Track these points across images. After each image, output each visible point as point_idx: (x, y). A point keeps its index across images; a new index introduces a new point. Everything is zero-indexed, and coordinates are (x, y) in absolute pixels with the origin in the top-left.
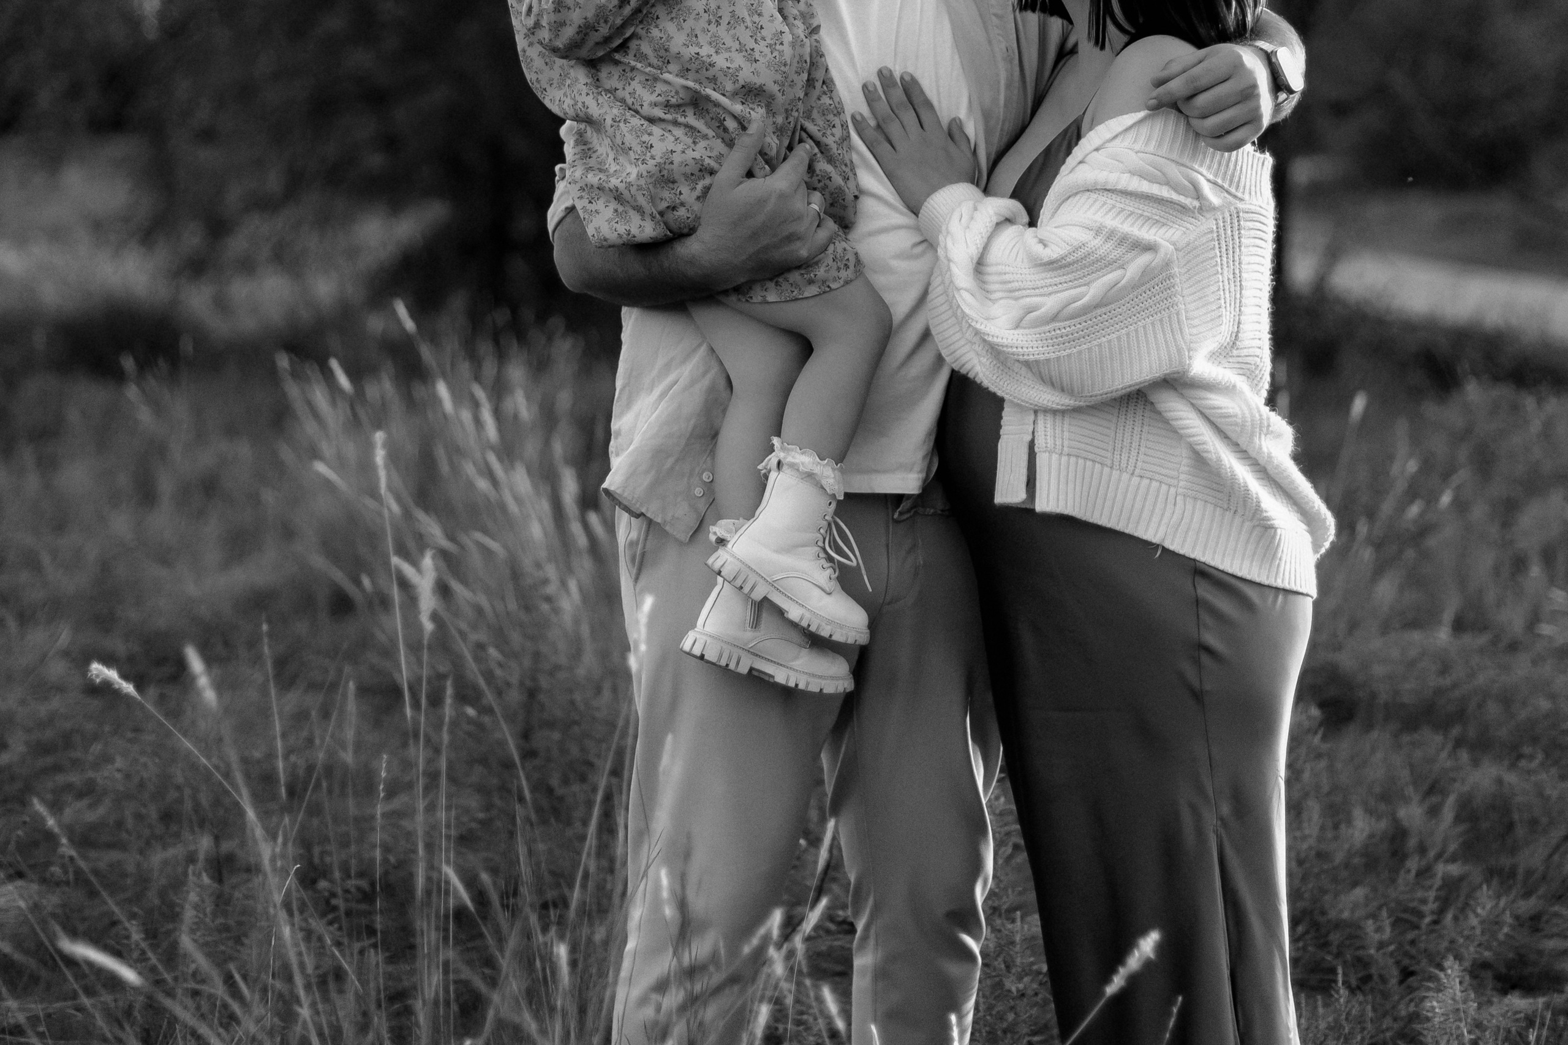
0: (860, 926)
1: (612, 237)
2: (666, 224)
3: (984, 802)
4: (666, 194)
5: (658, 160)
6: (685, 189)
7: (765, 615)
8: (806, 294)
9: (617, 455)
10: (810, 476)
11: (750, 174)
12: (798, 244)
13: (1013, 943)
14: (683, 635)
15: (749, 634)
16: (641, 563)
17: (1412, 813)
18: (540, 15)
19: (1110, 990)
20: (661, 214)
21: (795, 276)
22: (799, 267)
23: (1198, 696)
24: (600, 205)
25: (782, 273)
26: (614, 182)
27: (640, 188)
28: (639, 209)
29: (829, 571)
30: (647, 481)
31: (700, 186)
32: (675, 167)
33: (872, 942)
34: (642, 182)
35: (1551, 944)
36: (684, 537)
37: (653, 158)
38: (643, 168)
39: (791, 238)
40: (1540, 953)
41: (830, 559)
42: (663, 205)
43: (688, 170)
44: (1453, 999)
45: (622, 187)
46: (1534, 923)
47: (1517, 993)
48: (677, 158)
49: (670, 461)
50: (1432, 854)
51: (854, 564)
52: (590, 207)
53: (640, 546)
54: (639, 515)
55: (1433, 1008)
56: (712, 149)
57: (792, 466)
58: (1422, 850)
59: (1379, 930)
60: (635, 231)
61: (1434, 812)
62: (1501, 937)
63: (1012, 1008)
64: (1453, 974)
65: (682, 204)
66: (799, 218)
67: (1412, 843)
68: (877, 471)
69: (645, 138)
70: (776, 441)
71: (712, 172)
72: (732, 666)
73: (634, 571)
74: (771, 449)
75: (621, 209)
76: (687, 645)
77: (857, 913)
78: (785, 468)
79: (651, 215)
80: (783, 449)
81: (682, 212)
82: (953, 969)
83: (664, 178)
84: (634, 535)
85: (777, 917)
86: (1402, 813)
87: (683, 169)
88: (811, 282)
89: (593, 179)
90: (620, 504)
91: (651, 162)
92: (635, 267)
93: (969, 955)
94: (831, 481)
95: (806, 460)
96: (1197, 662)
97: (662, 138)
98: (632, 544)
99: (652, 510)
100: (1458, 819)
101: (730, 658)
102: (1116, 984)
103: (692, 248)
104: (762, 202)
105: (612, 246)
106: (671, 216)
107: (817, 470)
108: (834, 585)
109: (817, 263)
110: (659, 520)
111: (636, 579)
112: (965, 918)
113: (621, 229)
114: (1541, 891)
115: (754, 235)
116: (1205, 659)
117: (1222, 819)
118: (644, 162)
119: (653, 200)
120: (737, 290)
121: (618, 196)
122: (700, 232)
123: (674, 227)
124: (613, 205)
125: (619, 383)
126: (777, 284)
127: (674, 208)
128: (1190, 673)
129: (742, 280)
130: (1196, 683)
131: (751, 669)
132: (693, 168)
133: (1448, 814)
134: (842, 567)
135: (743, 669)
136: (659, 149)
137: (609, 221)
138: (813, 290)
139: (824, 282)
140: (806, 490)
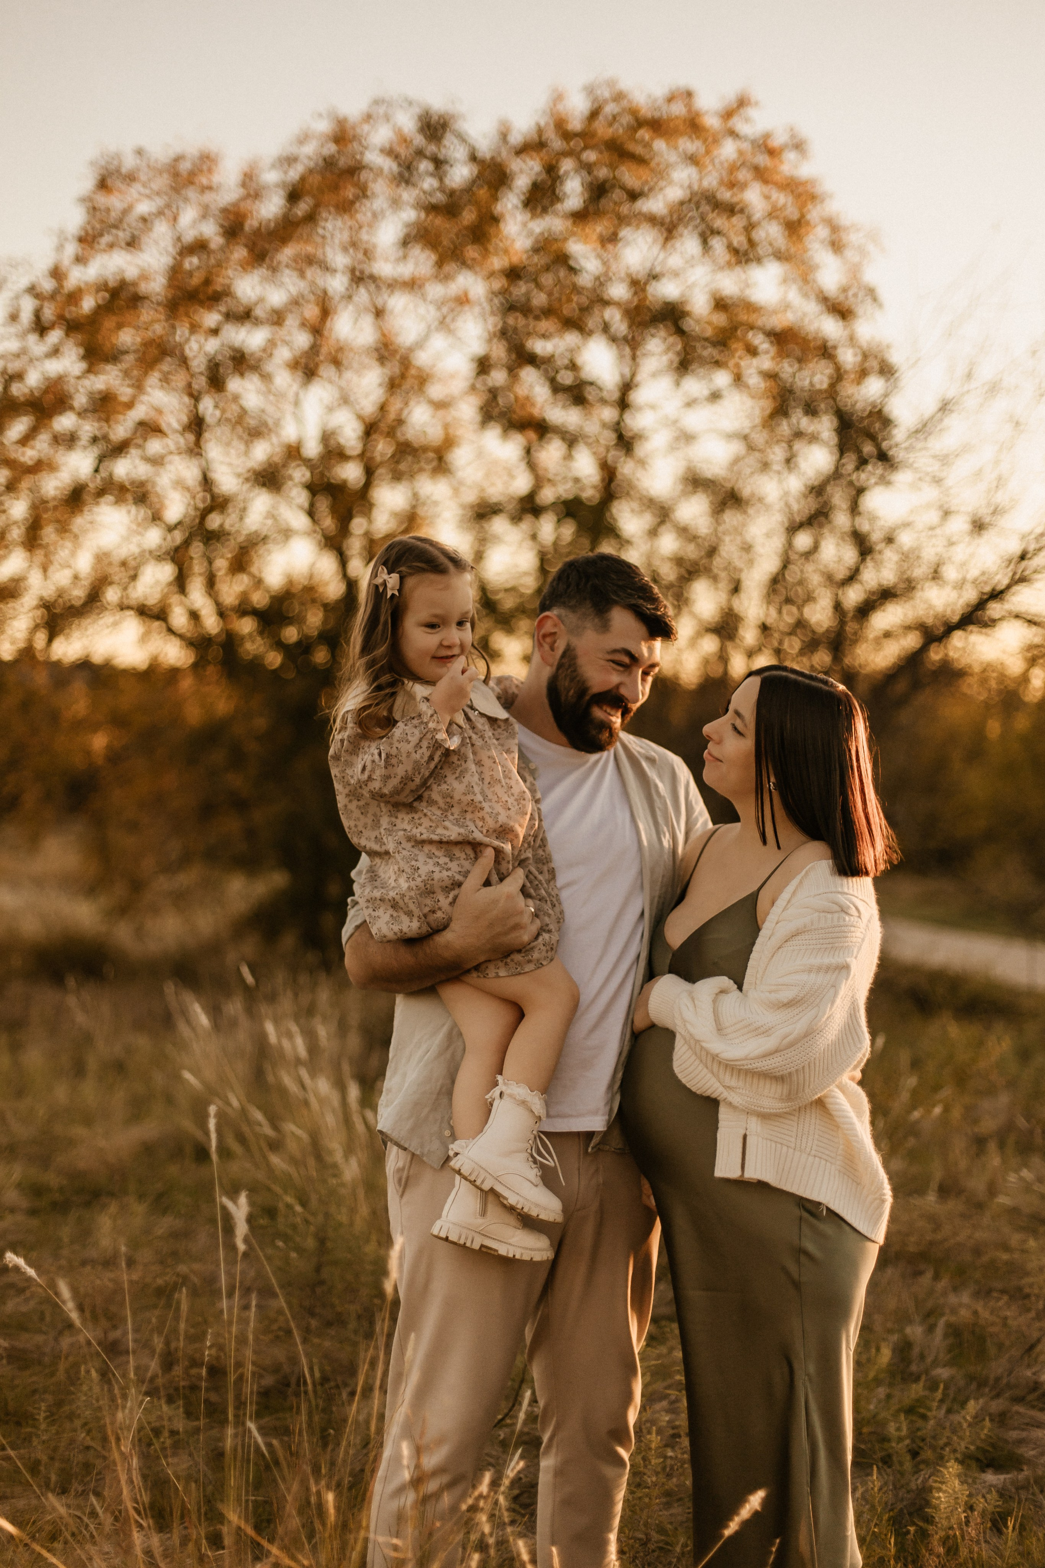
0: (546, 1438)
1: (390, 935)
2: (428, 923)
3: (636, 1351)
4: (428, 901)
5: (423, 877)
6: (441, 897)
7: (490, 1207)
8: (527, 970)
9: (387, 1106)
10: (523, 1103)
11: (487, 883)
12: (522, 931)
13: (650, 1449)
14: (432, 1224)
15: (480, 1221)
16: (405, 1184)
17: (915, 1331)
18: (373, 771)
19: (727, 1533)
20: (425, 916)
21: (517, 957)
22: (519, 951)
23: (797, 1285)
24: (380, 912)
25: (509, 955)
26: (392, 894)
27: (411, 898)
28: (410, 914)
29: (536, 1170)
30: (409, 1125)
31: (451, 895)
32: (435, 882)
33: (554, 1450)
34: (412, 894)
35: (1014, 1435)
36: (437, 1165)
37: (419, 876)
38: (413, 884)
39: (517, 927)
40: (1006, 1441)
41: (535, 1161)
42: (427, 909)
43: (444, 884)
44: (954, 1490)
45: (398, 898)
46: (1002, 1419)
47: (990, 1471)
48: (437, 876)
49: (426, 1111)
50: (929, 1360)
51: (552, 1164)
52: (373, 914)
53: (406, 1172)
54: (405, 1149)
55: (939, 1498)
56: (462, 867)
57: (511, 1096)
58: (922, 1357)
59: (899, 1429)
60: (405, 929)
61: (931, 1329)
62: (983, 1436)
63: (647, 1495)
64: (952, 1469)
65: (440, 909)
66: (521, 913)
67: (916, 1351)
68: (571, 1116)
69: (413, 863)
70: (499, 1078)
71: (460, 885)
72: (468, 1245)
73: (401, 1190)
74: (496, 1084)
75: (395, 914)
76: (435, 1232)
77: (543, 1430)
78: (505, 1097)
79: (419, 917)
80: (505, 1084)
81: (439, 914)
82: (609, 1471)
83: (428, 891)
84: (400, 1164)
85: (487, 1477)
86: (908, 1330)
87: (441, 884)
88: (529, 961)
89: (377, 894)
90: (391, 1140)
91: (419, 880)
92: (406, 957)
93: (620, 1462)
94: (538, 1107)
95: (521, 1091)
96: (798, 1261)
97: (426, 863)
98: (400, 1170)
99: (413, 1146)
100: (946, 1336)
101: (466, 1238)
102: (733, 1527)
103: (448, 937)
104: (495, 902)
105: (389, 941)
106: (432, 918)
107: (528, 1099)
108: (538, 1181)
109: (532, 948)
110: (418, 1153)
111: (402, 1196)
112: (619, 1434)
113: (396, 928)
114: (1007, 1395)
115: (491, 925)
116: (803, 1259)
117: (808, 1375)
118: (413, 879)
119: (419, 906)
120: (477, 968)
121: (395, 905)
122: (453, 925)
123: (434, 925)
124: (391, 911)
125: (391, 1055)
126: (506, 964)
127: (434, 912)
128: (792, 1267)
129: (482, 959)
130: (796, 1276)
131: (482, 1246)
132: (448, 882)
133: (939, 1331)
134: (542, 1167)
135: (476, 1246)
136: (424, 870)
137: (387, 923)
138: (531, 966)
139: (538, 960)
140: (521, 1111)
